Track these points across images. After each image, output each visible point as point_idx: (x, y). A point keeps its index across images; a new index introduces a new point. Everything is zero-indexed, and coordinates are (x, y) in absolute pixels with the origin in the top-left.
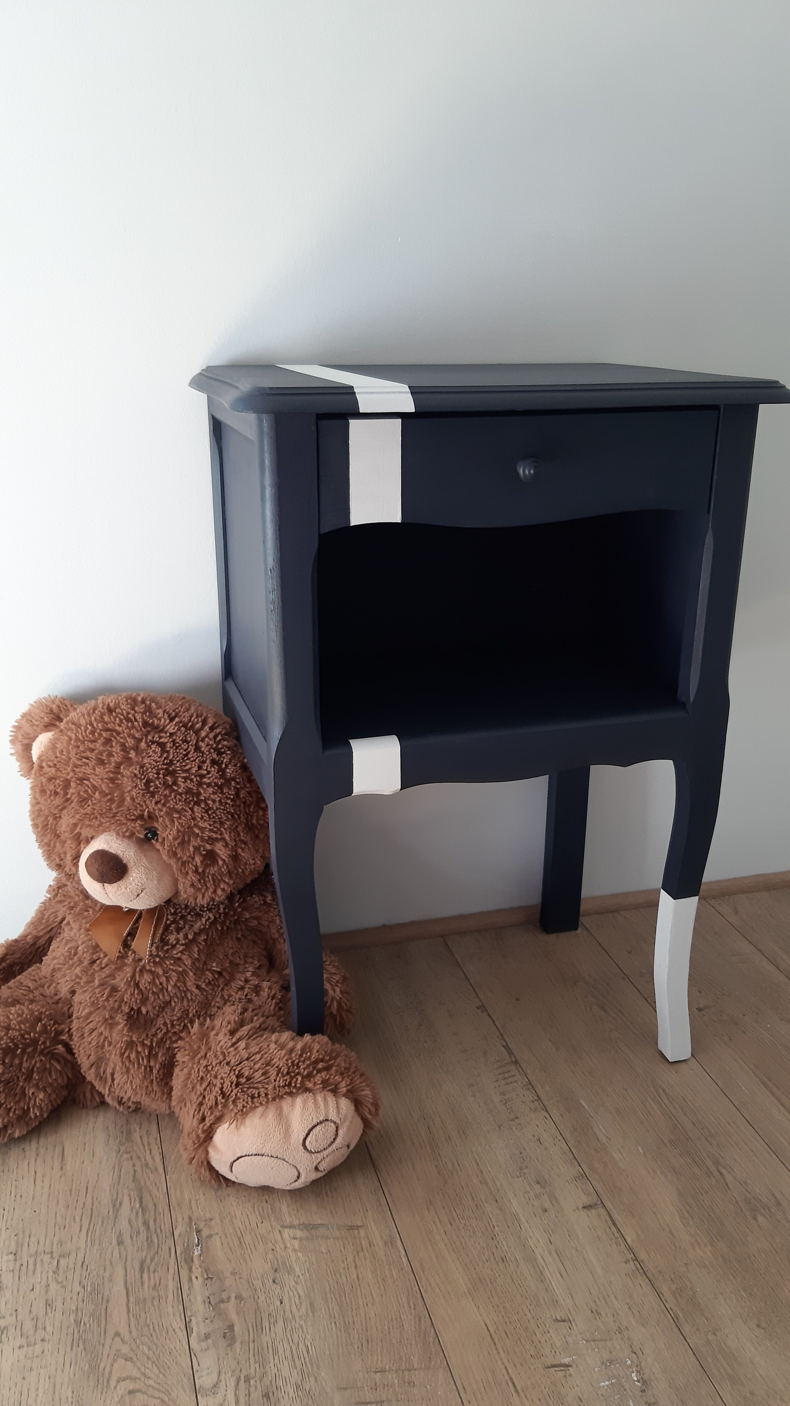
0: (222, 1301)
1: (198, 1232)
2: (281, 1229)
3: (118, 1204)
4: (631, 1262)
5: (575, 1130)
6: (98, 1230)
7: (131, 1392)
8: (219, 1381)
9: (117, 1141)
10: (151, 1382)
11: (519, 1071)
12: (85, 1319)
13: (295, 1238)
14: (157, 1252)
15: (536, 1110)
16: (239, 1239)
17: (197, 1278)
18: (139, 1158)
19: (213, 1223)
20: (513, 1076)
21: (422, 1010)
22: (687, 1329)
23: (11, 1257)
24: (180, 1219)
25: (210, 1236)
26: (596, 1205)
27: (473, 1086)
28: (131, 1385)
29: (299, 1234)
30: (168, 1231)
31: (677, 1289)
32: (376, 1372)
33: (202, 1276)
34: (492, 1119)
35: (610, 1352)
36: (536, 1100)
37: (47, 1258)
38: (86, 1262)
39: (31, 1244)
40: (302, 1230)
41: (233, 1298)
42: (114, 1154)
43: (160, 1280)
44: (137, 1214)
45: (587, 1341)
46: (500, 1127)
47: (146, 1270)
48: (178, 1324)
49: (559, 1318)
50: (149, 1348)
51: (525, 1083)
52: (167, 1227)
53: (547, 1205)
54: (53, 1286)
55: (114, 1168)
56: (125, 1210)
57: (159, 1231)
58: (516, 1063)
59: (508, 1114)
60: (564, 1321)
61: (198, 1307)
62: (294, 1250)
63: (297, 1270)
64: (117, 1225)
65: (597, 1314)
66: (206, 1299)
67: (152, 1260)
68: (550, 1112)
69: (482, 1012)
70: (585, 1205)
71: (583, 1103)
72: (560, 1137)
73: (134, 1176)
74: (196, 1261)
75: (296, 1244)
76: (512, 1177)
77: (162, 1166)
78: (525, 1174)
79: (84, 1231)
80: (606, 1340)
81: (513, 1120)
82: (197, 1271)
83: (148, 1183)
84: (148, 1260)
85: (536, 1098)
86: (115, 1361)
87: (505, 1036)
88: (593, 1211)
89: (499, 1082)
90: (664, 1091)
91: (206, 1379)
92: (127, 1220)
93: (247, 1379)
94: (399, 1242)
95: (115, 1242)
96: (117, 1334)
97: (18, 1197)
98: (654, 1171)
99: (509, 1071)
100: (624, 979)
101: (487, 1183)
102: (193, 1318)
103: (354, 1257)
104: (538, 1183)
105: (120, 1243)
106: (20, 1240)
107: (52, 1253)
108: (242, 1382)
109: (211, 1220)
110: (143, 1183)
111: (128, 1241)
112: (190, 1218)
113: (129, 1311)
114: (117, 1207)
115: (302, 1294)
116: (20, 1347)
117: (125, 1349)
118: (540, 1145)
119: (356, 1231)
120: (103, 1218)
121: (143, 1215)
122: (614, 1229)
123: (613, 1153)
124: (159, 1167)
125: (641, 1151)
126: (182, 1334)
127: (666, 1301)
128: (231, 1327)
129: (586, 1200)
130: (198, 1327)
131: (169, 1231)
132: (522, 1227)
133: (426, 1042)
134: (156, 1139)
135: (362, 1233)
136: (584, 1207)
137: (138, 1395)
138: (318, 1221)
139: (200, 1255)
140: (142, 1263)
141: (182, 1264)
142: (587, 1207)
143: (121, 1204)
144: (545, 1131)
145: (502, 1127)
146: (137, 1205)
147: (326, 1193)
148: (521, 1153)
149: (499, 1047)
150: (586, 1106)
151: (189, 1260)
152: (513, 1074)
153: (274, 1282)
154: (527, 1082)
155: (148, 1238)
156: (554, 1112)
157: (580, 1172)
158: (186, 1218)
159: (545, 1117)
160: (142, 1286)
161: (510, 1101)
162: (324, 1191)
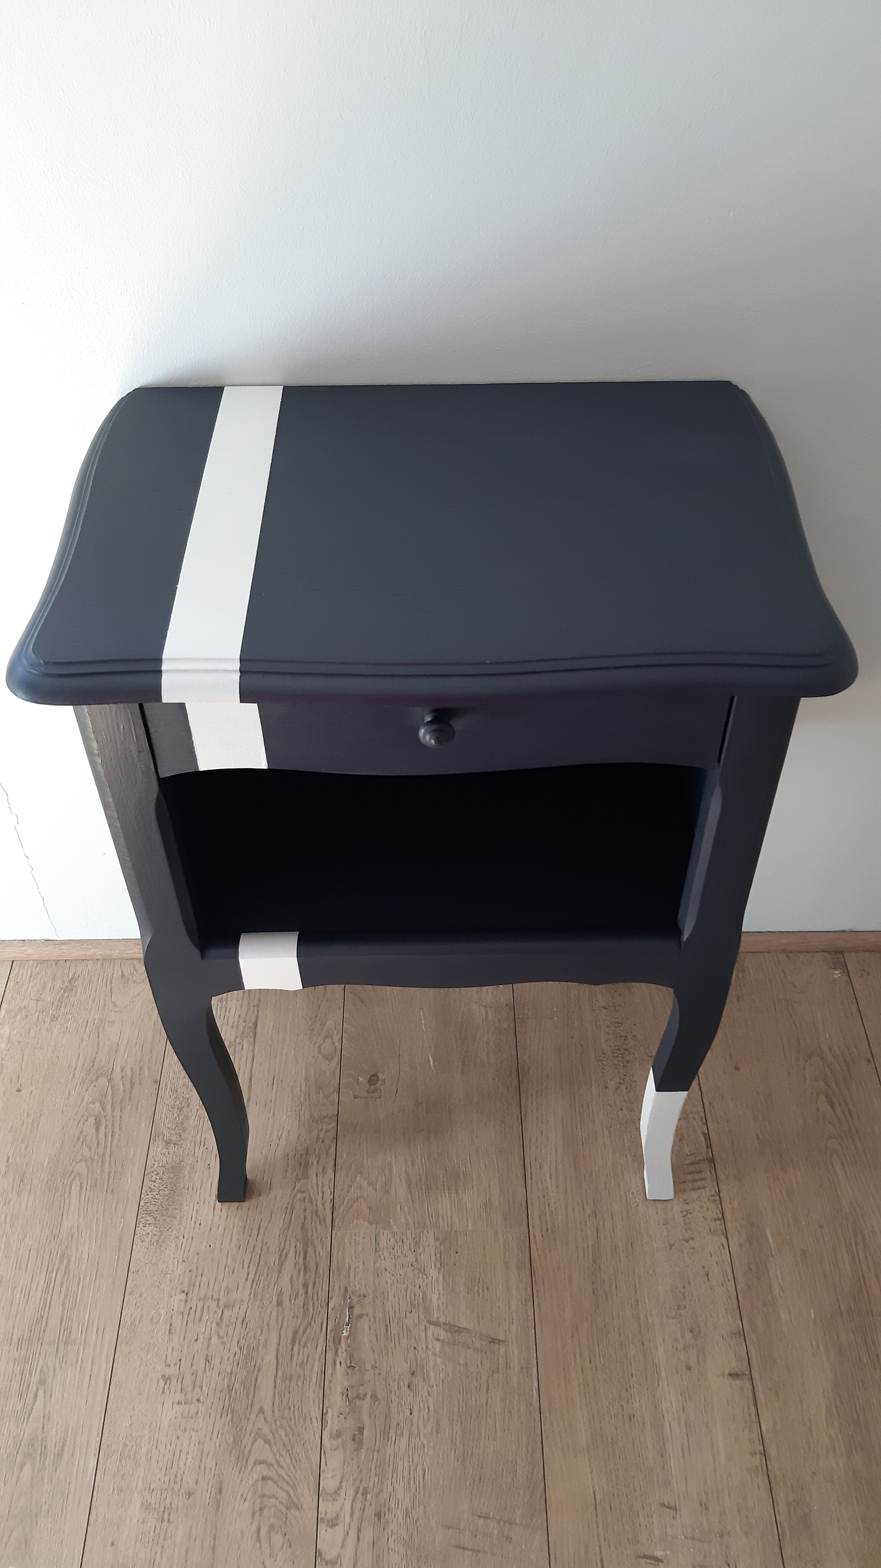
0: (358, 1397)
1: (351, 1308)
2: (427, 1325)
3: (283, 1257)
4: (758, 1456)
5: (750, 1269)
6: (262, 1283)
7: (264, 1478)
8: (340, 1488)
9: (295, 1175)
10: (282, 1472)
11: (711, 1173)
12: (237, 1386)
13: (438, 1340)
14: (310, 1324)
15: (714, 1233)
16: (386, 1326)
17: (341, 1363)
18: (311, 1202)
19: (366, 1300)
20: (703, 1179)
22: (788, 1552)
23: (183, 1296)
24: (337, 1288)
25: (360, 1316)
26: (743, 1374)
28: (266, 1471)
29: (443, 1335)
30: (323, 1300)
31: (794, 1501)
32: (480, 1517)
33: (346, 1362)
34: (665, 1233)
35: (705, 1557)
36: (719, 1219)
37: (213, 1305)
38: (247, 1320)
39: (202, 1285)
40: (446, 1331)
41: (369, 1396)
42: (290, 1191)
43: (308, 1357)
44: (299, 1271)
45: (686, 1538)
46: (671, 1246)
47: (297, 1342)
48: (316, 1413)
49: (666, 1503)
50: (287, 1435)
51: (713, 1192)
52: (323, 1295)
53: (693, 1362)
54: (215, 1339)
55: (287, 1208)
56: (289, 1264)
57: (315, 1298)
58: (712, 1161)
59: (684, 1232)
60: (670, 1508)
61: (336, 1399)
62: (435, 1354)
63: (432, 1378)
64: (279, 1281)
65: (705, 1508)
66: (345, 1390)
67: (305, 1331)
68: (730, 1239)
70: (733, 1371)
71: (769, 1235)
72: (731, 1277)
73: (303, 1223)
74: (343, 1344)
75: (438, 1346)
76: (667, 1317)
77: (331, 1216)
78: (681, 1316)
79: (250, 1280)
80: (704, 1541)
81: (687, 1241)
82: (342, 1356)
83: (315, 1235)
84: (301, 1331)
85: (720, 1216)
86: (255, 1440)
87: (709, 1120)
88: (738, 1382)
89: (685, 1185)
90: (864, 1238)
91: (329, 1483)
92: (290, 1277)
93: (365, 1493)
94: (535, 1369)
95: (274, 1302)
96: (261, 1410)
97: (198, 1224)
98: (818, 1346)
99: (701, 1172)
100: (869, 1061)
101: (639, 1318)
102: (329, 1410)
103: (489, 1377)
104: (691, 1331)
105: (279, 1303)
106: (193, 1277)
107: (219, 1300)
108: (360, 1494)
109: (365, 1296)
110: (310, 1235)
111: (286, 1303)
112: (346, 1289)
113: (275, 1387)
114: (282, 1257)
115: (431, 1408)
116: (179, 1403)
117: (266, 1430)
118: (707, 1281)
119: (497, 1346)
120: (269, 1268)
121: (305, 1275)
122: (753, 1408)
123: (782, 1312)
124: (327, 1217)
125: (813, 1315)
126: (317, 1425)
127: (779, 1512)
128: (361, 1429)
129: (734, 1365)
130: (333, 1422)
131: (325, 1300)
132: (660, 1384)
134: (330, 1181)
135: (502, 1349)
136: (730, 1375)
137: (270, 1483)
138: (463, 1324)
139: (348, 1337)
140: (295, 1333)
141: (330, 1343)
142: (733, 1375)
143: (286, 1255)
144: (717, 1263)
145: (673, 1247)
146: (301, 1261)
147: (478, 1291)
148: (684, 1287)
149: (699, 1132)
150: (771, 1241)
151: (337, 1341)
152: (704, 1176)
153: (409, 1387)
154: (716, 1191)
155: (305, 1304)
156: (734, 1241)
157: (738, 1328)
158: (343, 1289)
159: (723, 1245)
160: (292, 1359)
161: (691, 1213)
162: (476, 1288)
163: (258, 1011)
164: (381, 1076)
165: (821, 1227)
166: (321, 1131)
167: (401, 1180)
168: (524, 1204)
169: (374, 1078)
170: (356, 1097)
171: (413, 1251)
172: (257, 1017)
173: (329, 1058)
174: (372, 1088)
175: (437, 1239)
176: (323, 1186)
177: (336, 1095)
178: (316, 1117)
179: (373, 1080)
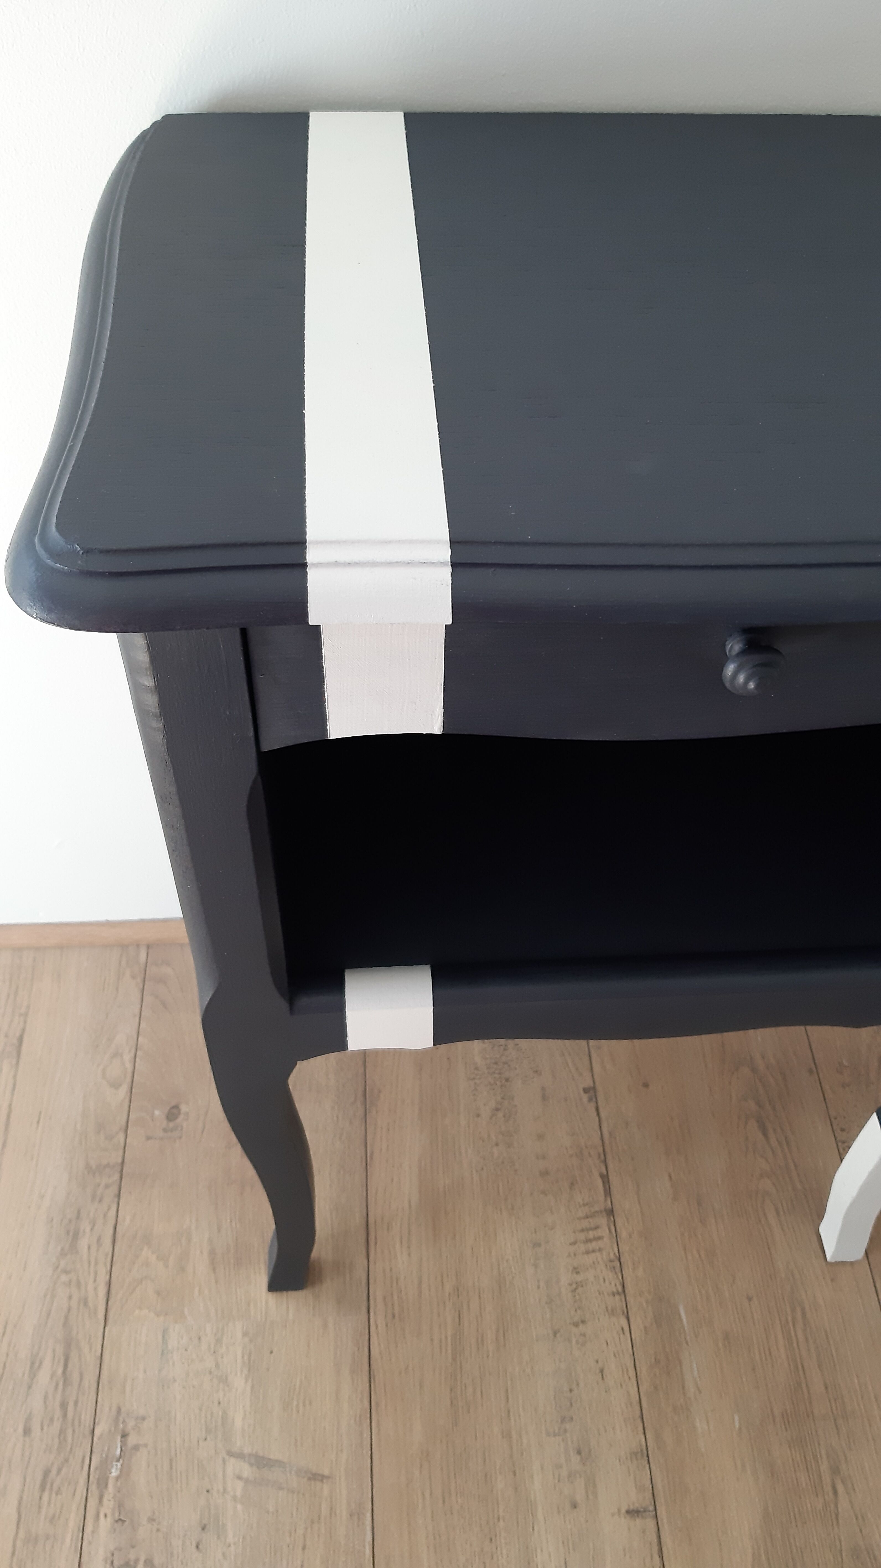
1: (124, 1436)
2: (227, 1457)
3: (37, 1364)
5: (657, 1361)
9: (59, 1249)
11: (610, 1230)
13: (239, 1478)
14: (67, 1460)
15: (612, 1312)
16: (171, 1460)
17: (106, 1516)
18: (79, 1285)
19: (145, 1424)
20: (600, 1238)
21: (507, 1080)
24: (106, 1408)
25: (136, 1448)
26: (645, 1511)
27: (539, 1245)
29: (247, 1471)
30: (87, 1425)
33: (113, 1514)
34: (548, 1316)
36: (619, 1293)
40: (251, 1465)
42: (51, 1270)
43: (62, 1507)
44: (57, 1384)
46: (555, 1334)
47: (48, 1486)
51: (612, 1255)
52: (87, 1418)
53: (579, 1497)
55: (45, 1296)
56: (44, 1378)
57: (77, 1422)
58: (610, 1212)
59: (573, 1312)
62: (234, 1498)
63: (230, 1534)
64: (28, 1399)
66: (109, 1555)
67: (59, 1471)
68: (632, 1321)
69: (590, 1100)
70: (632, 1507)
71: (682, 1313)
72: (632, 1372)
73: (66, 1318)
74: (111, 1487)
75: (239, 1486)
76: (548, 1434)
78: (565, 1431)
81: (576, 1325)
82: (108, 1504)
83: (81, 1332)
84: (54, 1471)
85: (620, 1289)
87: (609, 1157)
88: (638, 1521)
89: (576, 1246)
90: (804, 1314)
92: (43, 1393)
94: (369, 1515)
95: (20, 1430)
98: (743, 1465)
99: (597, 1228)
100: (811, 1071)
101: (511, 1437)
103: (306, 1529)
104: (579, 1452)
105: (27, 1431)
109: (144, 1419)
110: (74, 1333)
111: (36, 1432)
112: (119, 1411)
114: (35, 1365)
118: (600, 1381)
119: (319, 1484)
121: (64, 1390)
122: (657, 1560)
123: (698, 1420)
124: (99, 1307)
125: (737, 1425)
129: (634, 1499)
131: (90, 1426)
133: (497, 1145)
134: (107, 1255)
135: (326, 1488)
136: (628, 1512)
138: (275, 1455)
139: (117, 1478)
140: (46, 1473)
141: (93, 1487)
142: (633, 1513)
143: (41, 1363)
144: (615, 1355)
145: (558, 1335)
146: (60, 1371)
147: (298, 1406)
148: (571, 1391)
149: (596, 1174)
150: (685, 1320)
151: (103, 1483)
152: (600, 1234)
153: (197, 1547)
154: (615, 1254)
155: (62, 1432)
156: (637, 1323)
157: (641, 1445)
158: (114, 1409)
159: (623, 1329)
160: (39, 1512)
161: (582, 1286)
162: (295, 1403)
163: (25, 1022)
164: (184, 1108)
165: (750, 1299)
166: (99, 1185)
167: (201, 1252)
168: (364, 1281)
169: (175, 1111)
170: (148, 1138)
171: (212, 1351)
172: (24, 1030)
173: (115, 1085)
174: (171, 1125)
175: (245, 1334)
176: (96, 1264)
177: (121, 1136)
178: (94, 1167)
179: (173, 1113)
